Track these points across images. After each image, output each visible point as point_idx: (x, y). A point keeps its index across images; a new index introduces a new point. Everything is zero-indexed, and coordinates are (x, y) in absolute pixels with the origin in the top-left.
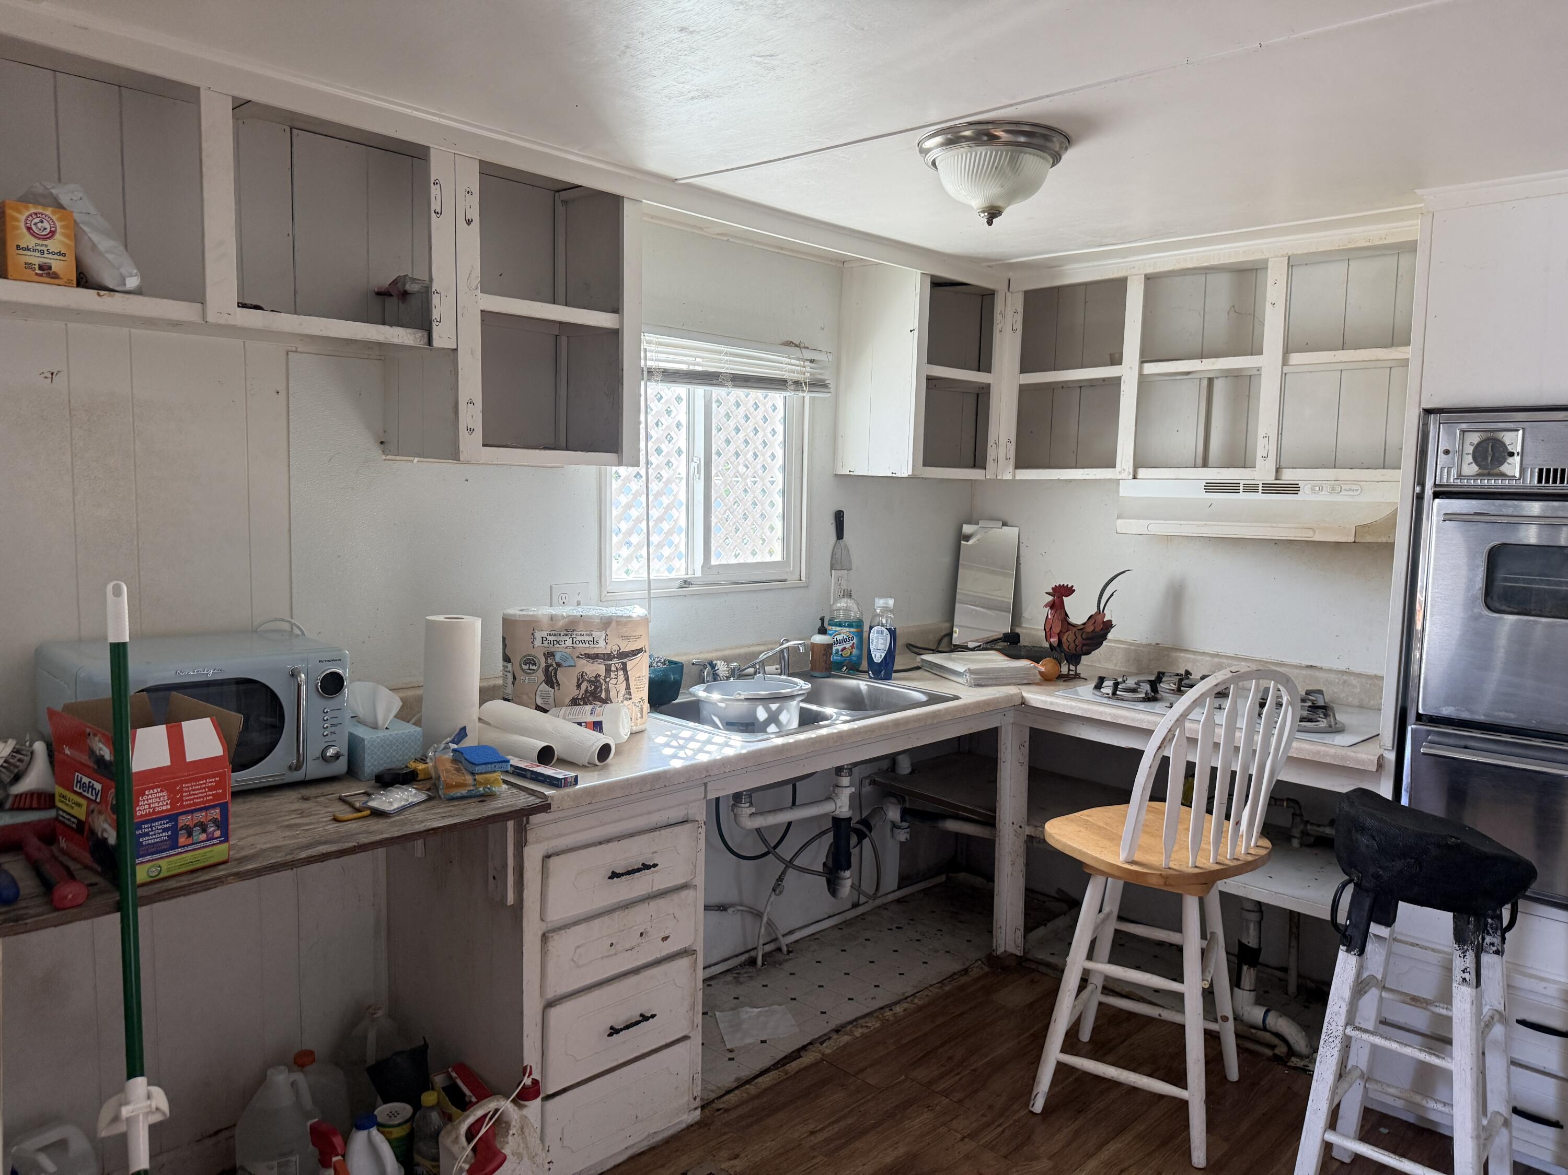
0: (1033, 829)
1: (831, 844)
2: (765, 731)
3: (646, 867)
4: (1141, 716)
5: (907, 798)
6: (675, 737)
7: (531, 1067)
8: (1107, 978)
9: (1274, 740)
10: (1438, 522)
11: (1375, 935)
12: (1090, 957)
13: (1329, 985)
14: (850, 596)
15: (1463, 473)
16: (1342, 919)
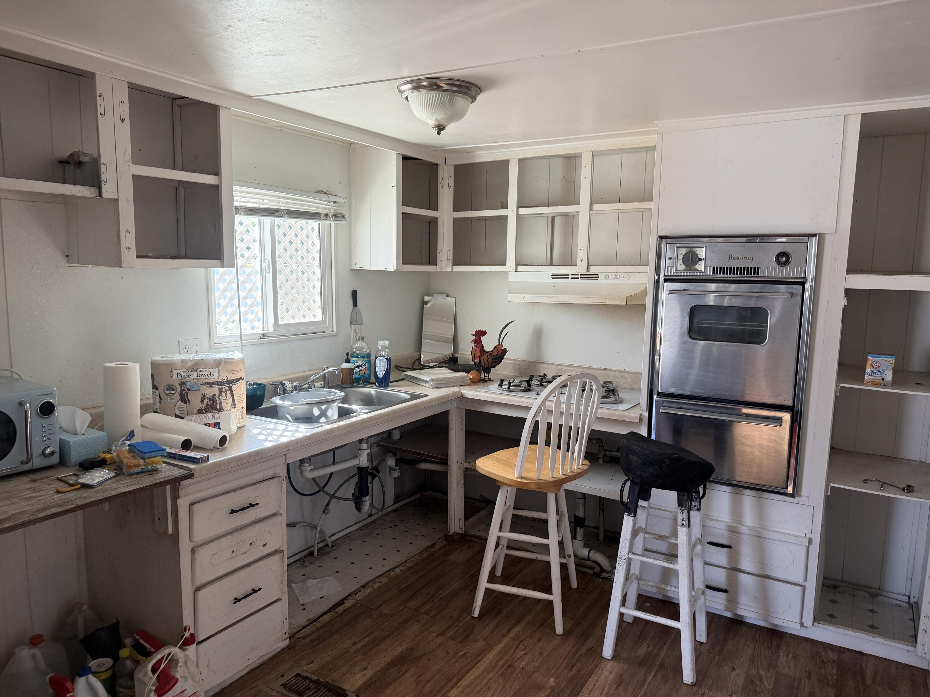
0: (468, 464)
1: (357, 482)
2: (318, 422)
3: (252, 505)
4: (523, 400)
5: (398, 453)
6: (265, 429)
7: (189, 626)
8: (509, 540)
9: (589, 409)
10: (666, 295)
11: (641, 506)
12: (500, 530)
13: (620, 534)
14: (363, 340)
15: (678, 269)
16: (625, 499)
